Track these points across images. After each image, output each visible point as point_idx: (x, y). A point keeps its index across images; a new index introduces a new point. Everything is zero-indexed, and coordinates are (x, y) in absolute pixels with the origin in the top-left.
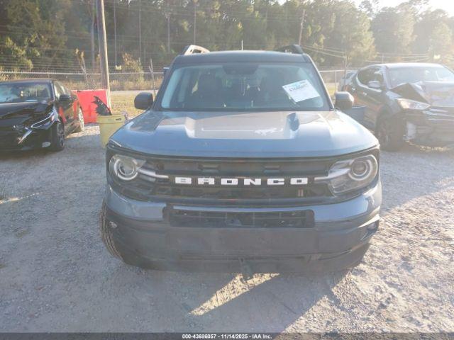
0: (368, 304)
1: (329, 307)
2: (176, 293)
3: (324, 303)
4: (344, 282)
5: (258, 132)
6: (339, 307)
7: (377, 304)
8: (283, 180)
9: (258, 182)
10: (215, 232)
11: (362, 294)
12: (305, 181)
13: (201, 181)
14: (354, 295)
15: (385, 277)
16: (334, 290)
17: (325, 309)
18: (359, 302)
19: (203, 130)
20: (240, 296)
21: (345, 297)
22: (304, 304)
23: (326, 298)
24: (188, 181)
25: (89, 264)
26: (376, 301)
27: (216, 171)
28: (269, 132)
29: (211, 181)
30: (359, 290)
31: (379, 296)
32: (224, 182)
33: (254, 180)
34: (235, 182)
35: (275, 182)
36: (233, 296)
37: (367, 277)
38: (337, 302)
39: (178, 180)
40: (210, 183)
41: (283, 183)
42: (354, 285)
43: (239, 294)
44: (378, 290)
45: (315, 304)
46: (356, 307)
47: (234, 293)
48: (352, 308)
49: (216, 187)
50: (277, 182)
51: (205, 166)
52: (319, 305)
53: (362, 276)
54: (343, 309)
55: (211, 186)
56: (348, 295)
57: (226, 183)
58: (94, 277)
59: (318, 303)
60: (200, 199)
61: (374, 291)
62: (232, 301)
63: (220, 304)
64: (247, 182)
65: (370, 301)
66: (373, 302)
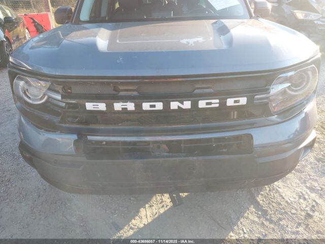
0: (294, 214)
1: (256, 219)
2: (106, 211)
3: (251, 215)
4: (268, 189)
5: (184, 41)
6: (267, 220)
7: (303, 213)
8: (217, 101)
9: (187, 105)
10: (138, 163)
11: (287, 202)
12: (243, 101)
13: (118, 106)
14: (280, 204)
15: (305, 182)
16: (259, 199)
17: (254, 222)
18: (286, 213)
19: (118, 41)
20: (168, 210)
21: (271, 207)
22: (232, 217)
23: (252, 209)
24: (102, 106)
25: (22, 180)
26: (301, 210)
27: (135, 93)
28: (198, 41)
29: (131, 106)
30: (284, 198)
31: (304, 204)
32: (146, 106)
33: (183, 104)
34: (159, 106)
35: (207, 104)
36: (162, 211)
37: (288, 182)
38: (265, 213)
39: (90, 106)
40: (129, 109)
41: (217, 105)
42: (277, 191)
43: (168, 207)
44: (301, 196)
45: (243, 217)
46: (284, 219)
47: (163, 206)
48: (280, 219)
49: (136, 113)
50: (210, 104)
51: (121, 88)
52: (247, 218)
53: (283, 182)
54: (271, 221)
55: (131, 112)
56: (274, 204)
57: (149, 108)
58: (26, 194)
59: (246, 215)
60: (120, 127)
61: (297, 199)
62: (161, 216)
63: (150, 220)
64: (174, 105)
65: (296, 210)
66: (299, 211)
